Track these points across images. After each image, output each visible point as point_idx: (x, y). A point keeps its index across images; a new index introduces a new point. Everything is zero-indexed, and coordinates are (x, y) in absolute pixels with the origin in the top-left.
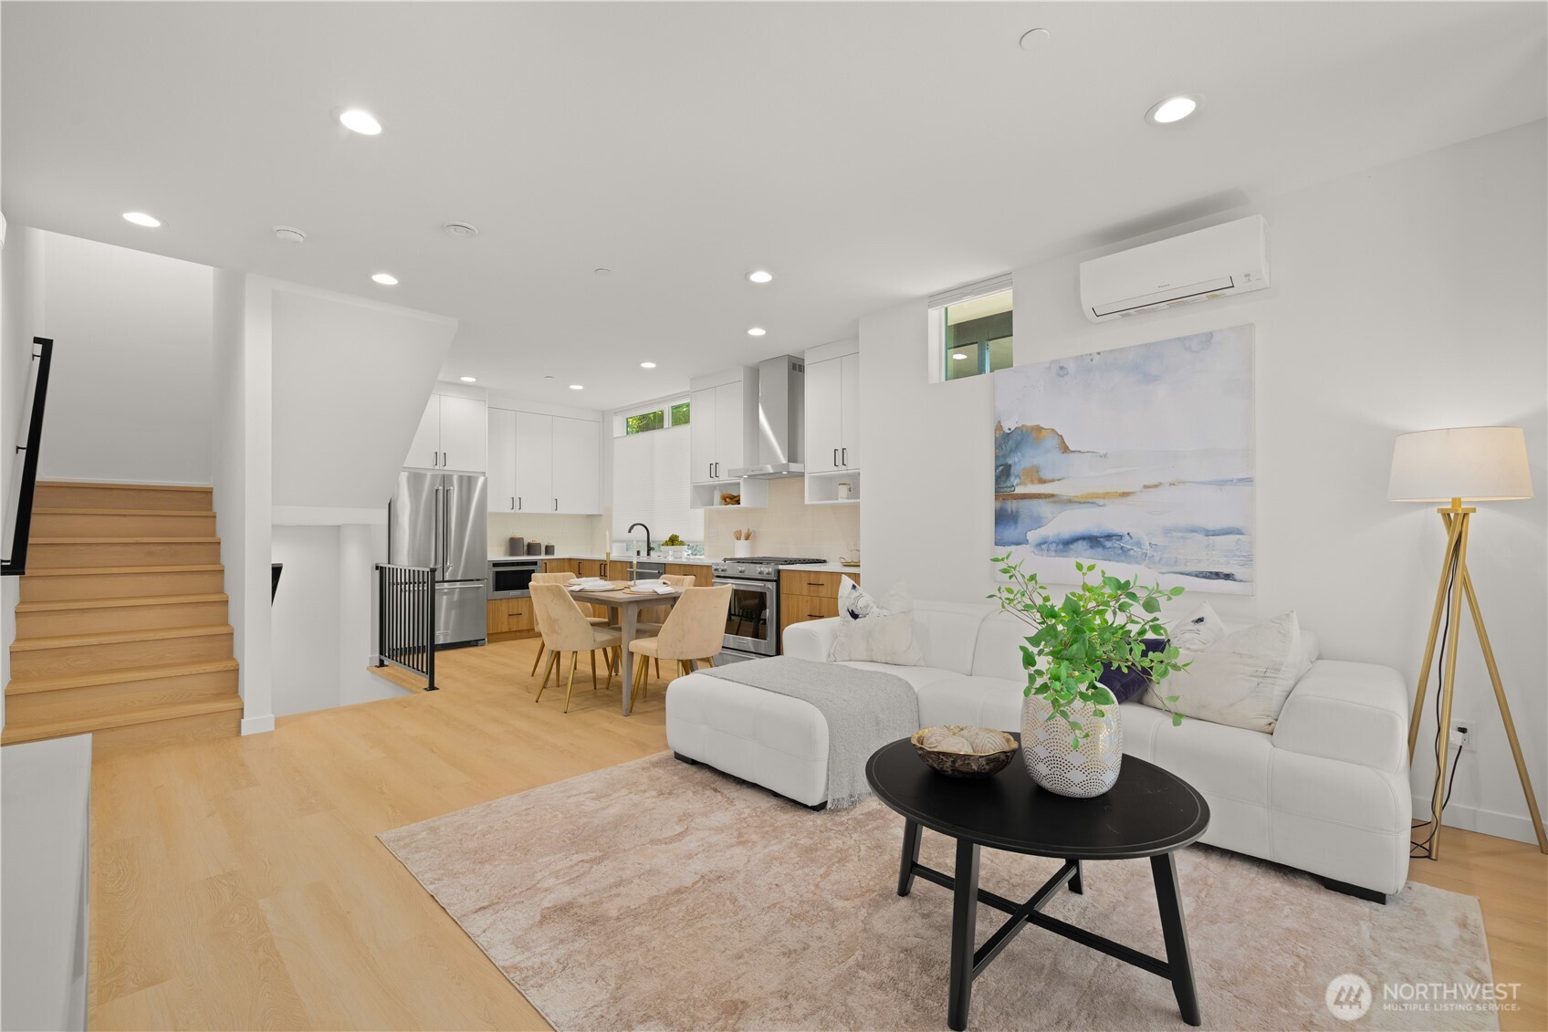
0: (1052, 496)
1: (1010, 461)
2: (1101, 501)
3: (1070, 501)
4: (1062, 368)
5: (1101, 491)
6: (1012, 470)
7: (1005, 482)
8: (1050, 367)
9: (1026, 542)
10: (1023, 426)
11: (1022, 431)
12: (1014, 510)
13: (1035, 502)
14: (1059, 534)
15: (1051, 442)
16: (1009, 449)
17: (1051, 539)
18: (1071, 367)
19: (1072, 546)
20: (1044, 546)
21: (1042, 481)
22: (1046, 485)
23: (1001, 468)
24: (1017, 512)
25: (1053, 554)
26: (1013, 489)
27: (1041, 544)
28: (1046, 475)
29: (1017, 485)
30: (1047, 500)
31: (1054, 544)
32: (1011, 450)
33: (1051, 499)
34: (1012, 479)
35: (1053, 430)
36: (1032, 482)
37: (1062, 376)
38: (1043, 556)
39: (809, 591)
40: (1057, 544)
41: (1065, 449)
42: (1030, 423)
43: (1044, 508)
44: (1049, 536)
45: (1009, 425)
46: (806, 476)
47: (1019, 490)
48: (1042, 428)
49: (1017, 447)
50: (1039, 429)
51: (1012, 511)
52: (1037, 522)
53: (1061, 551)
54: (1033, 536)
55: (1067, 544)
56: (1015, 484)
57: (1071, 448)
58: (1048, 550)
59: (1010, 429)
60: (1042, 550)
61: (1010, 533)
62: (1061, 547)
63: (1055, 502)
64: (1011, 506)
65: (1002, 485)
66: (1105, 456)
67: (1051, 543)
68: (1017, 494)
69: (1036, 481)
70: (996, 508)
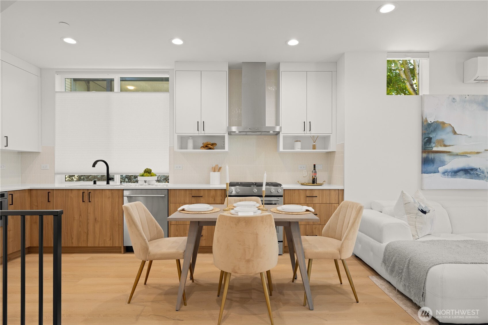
0: (449, 152)
1: (431, 136)
2: (469, 155)
3: (457, 155)
4: (454, 99)
5: (469, 151)
6: (432, 140)
7: (429, 145)
8: (449, 98)
9: (438, 172)
10: (437, 121)
11: (437, 123)
12: (432, 158)
13: (442, 154)
14: (452, 169)
15: (449, 129)
16: (430, 131)
17: (449, 170)
18: (458, 99)
19: (458, 174)
20: (446, 174)
21: (445, 146)
22: (447, 148)
23: (427, 139)
24: (434, 159)
25: (450, 177)
26: (432, 148)
27: (445, 173)
28: (447, 143)
29: (434, 147)
30: (447, 154)
31: (450, 173)
32: (432, 131)
33: (449, 154)
34: (432, 144)
35: (450, 125)
36: (441, 146)
37: (454, 102)
38: (445, 178)
39: (306, 201)
40: (452, 173)
41: (455, 133)
42: (440, 120)
43: (446, 157)
45: (430, 120)
46: (281, 136)
47: (435, 149)
48: (445, 123)
49: (435, 130)
50: (443, 123)
51: (431, 158)
52: (443, 163)
53: (454, 175)
54: (441, 169)
55: (455, 173)
56: (433, 146)
57: (457, 133)
58: (447, 175)
59: (431, 122)
60: (445, 175)
61: (431, 168)
62: (453, 174)
63: (451, 155)
64: (431, 156)
65: (427, 146)
66: (471, 137)
67: (449, 172)
68: (434, 151)
69: (443, 146)
70: (423, 157)
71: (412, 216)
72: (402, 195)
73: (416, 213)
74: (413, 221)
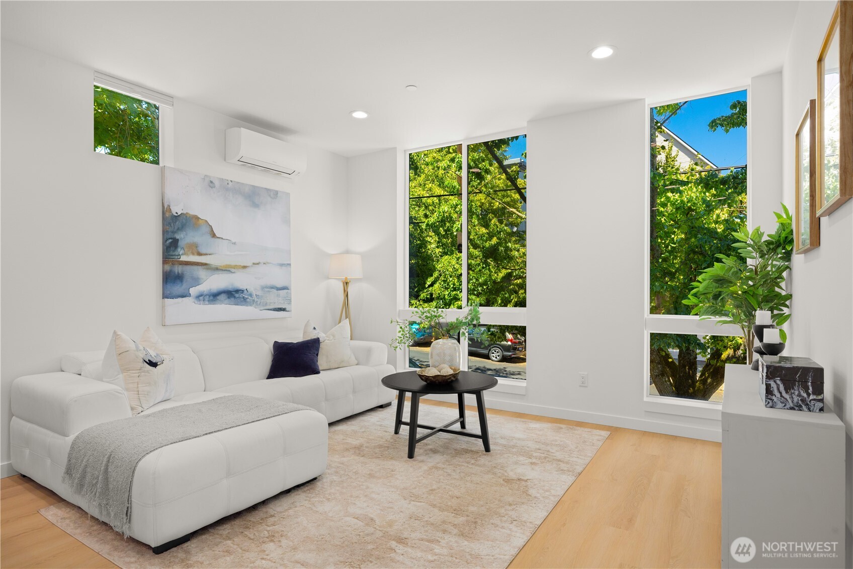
0: (206, 264)
1: (177, 237)
2: (233, 270)
3: (217, 269)
4: (211, 182)
5: (233, 264)
6: (180, 243)
7: (174, 251)
8: (204, 179)
9: (189, 295)
10: (187, 213)
11: (186, 217)
12: (180, 272)
13: (195, 267)
14: (211, 290)
15: (205, 229)
16: (176, 228)
17: (205, 293)
18: (217, 183)
19: (218, 297)
20: (201, 298)
21: (200, 254)
22: (201, 257)
23: (170, 240)
24: (183, 274)
25: (207, 303)
26: (179, 257)
27: (200, 297)
28: (203, 251)
29: (182, 254)
30: (203, 267)
31: (208, 296)
32: (178, 229)
33: (205, 267)
34: (179, 249)
35: (206, 221)
36: (193, 254)
37: (212, 188)
38: (200, 304)
40: (210, 296)
41: (214, 235)
42: (192, 212)
43: (201, 273)
44: (204, 291)
45: (177, 210)
47: (184, 258)
48: (199, 218)
49: (182, 228)
50: (197, 218)
51: (178, 272)
52: (196, 281)
53: (212, 301)
54: (194, 291)
55: (214, 296)
56: (181, 253)
57: (217, 235)
58: (203, 300)
59: (177, 213)
60: (200, 300)
61: (177, 289)
62: (212, 298)
63: (208, 269)
64: (178, 269)
65: (171, 253)
66: (235, 243)
67: (206, 296)
68: (182, 261)
69: (196, 254)
70: (165, 270)
71: (133, 375)
72: (114, 338)
73: (139, 369)
74: (134, 383)
